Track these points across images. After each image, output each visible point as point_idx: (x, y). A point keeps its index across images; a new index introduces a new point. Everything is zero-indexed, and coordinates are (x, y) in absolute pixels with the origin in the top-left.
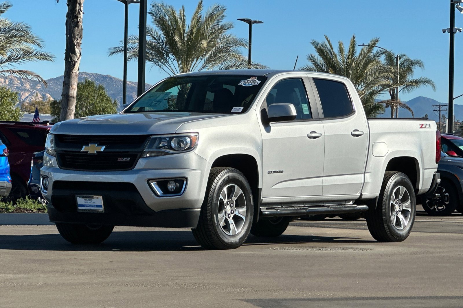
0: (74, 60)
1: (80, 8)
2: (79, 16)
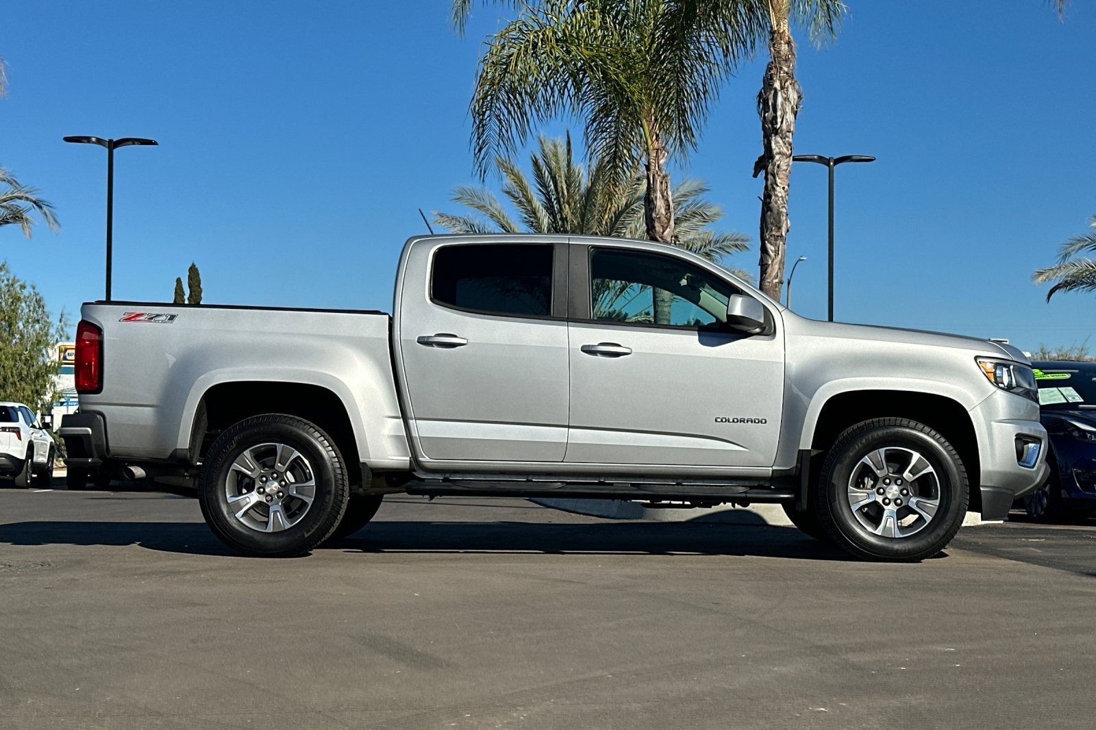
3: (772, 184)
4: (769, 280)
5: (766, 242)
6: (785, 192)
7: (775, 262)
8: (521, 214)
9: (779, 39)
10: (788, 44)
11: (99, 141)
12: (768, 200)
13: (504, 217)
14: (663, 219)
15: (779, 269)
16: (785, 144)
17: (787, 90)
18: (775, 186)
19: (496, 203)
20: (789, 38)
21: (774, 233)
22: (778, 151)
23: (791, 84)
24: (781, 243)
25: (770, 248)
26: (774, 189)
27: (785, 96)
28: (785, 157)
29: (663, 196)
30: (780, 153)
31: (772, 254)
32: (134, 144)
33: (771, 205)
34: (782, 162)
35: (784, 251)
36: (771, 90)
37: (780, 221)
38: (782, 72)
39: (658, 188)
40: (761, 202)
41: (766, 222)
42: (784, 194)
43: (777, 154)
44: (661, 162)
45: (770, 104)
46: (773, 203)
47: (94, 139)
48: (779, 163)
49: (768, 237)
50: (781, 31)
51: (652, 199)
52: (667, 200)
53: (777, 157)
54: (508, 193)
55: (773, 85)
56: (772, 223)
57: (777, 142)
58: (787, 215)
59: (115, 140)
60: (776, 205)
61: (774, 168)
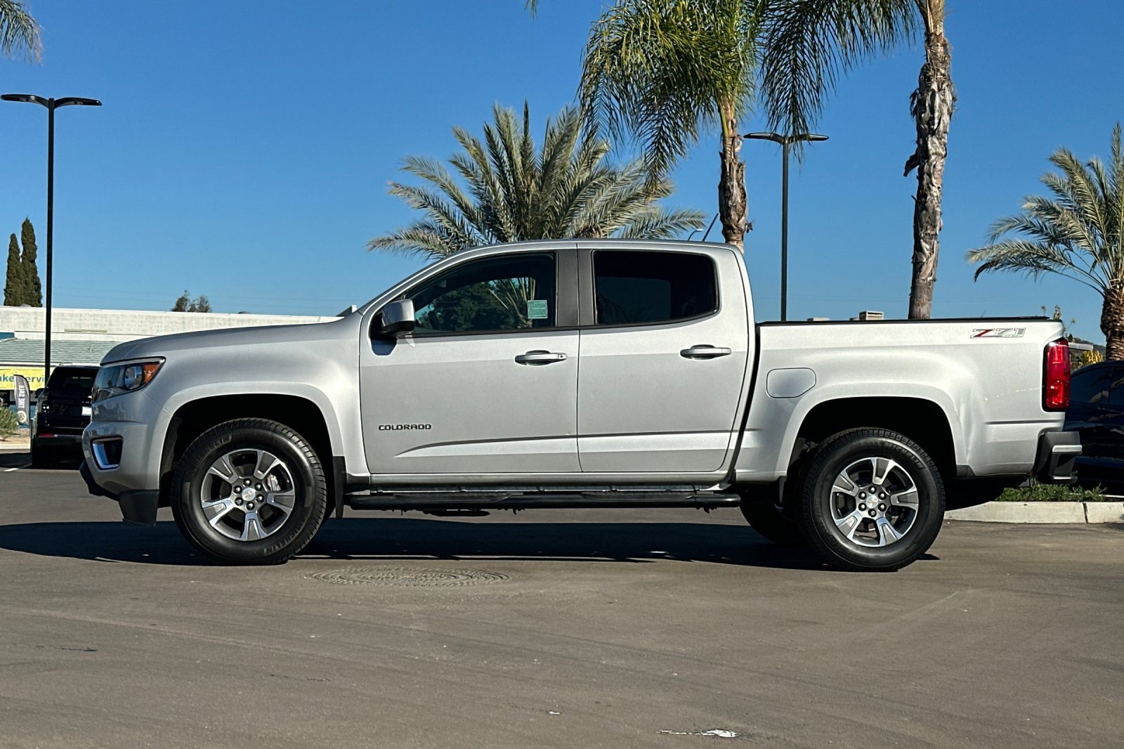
0: (921, 260)
1: (931, 181)
2: (928, 193)
3: (928, 184)
4: (923, 278)
5: (922, 240)
6: (940, 191)
7: (930, 259)
8: (469, 184)
9: (935, 41)
10: (943, 46)
11: (39, 100)
12: (923, 199)
13: (454, 189)
14: (739, 207)
15: (934, 266)
16: (941, 145)
17: (944, 92)
18: (931, 186)
19: (446, 174)
20: (944, 41)
21: (929, 232)
22: (934, 151)
23: (947, 86)
24: (935, 242)
25: (925, 246)
26: (930, 188)
27: (942, 97)
28: (940, 157)
29: (739, 184)
30: (936, 154)
31: (927, 253)
32: (76, 104)
33: (926, 205)
34: (938, 163)
35: (938, 250)
36: (928, 91)
37: (935, 221)
38: (939, 74)
39: (735, 177)
40: (914, 202)
41: (921, 221)
42: (938, 194)
43: (933, 154)
44: (737, 149)
45: (927, 105)
46: (929, 202)
47: (33, 98)
48: (934, 163)
49: (923, 235)
50: (938, 34)
51: (729, 187)
52: (743, 189)
53: (933, 157)
54: (455, 163)
55: (930, 87)
56: (927, 222)
57: (933, 143)
58: (941, 214)
59: (55, 100)
60: (931, 205)
61: (930, 169)
